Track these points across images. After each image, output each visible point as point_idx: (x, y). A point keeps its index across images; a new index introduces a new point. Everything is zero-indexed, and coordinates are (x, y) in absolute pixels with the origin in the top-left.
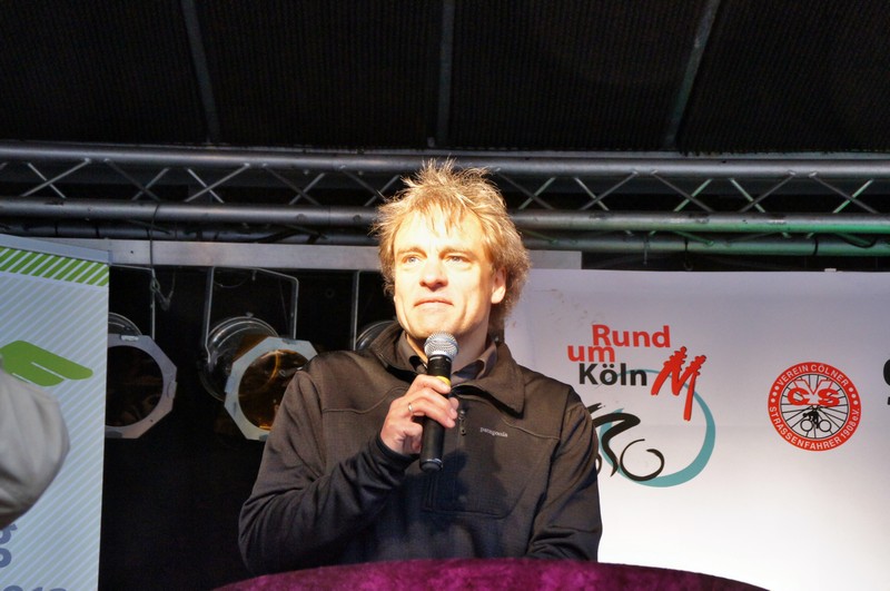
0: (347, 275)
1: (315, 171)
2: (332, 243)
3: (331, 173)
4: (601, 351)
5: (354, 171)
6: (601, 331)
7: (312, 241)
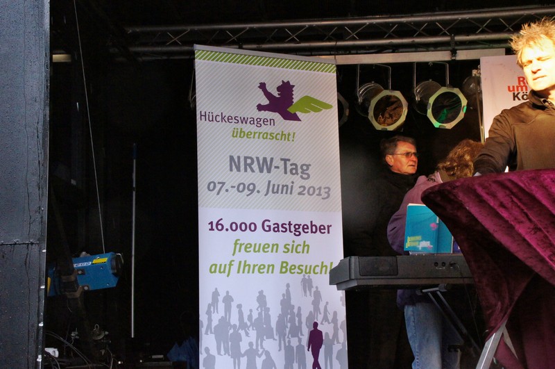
0: (410, 65)
1: (394, 24)
2: (401, 52)
3: (400, 24)
4: (522, 87)
5: (410, 23)
6: (521, 79)
7: (393, 52)
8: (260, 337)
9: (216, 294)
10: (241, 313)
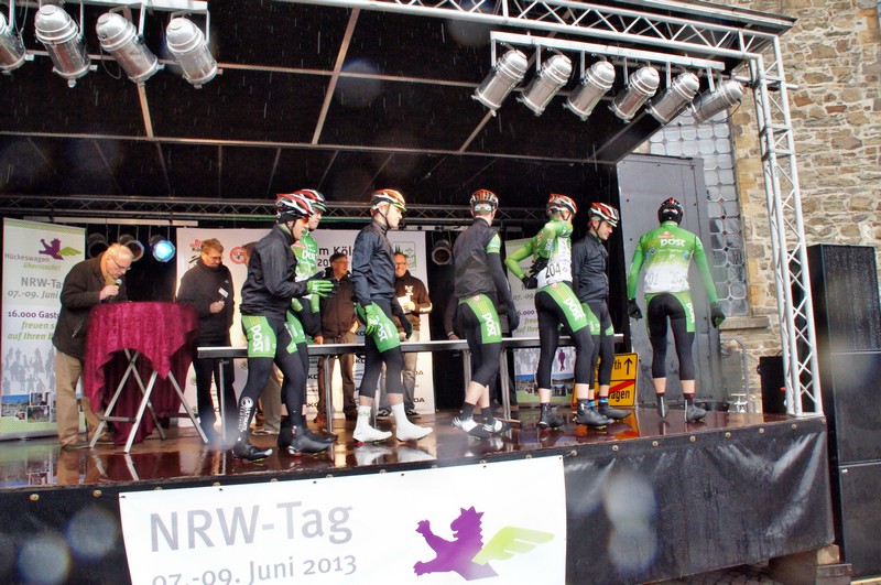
8: (36, 372)
9: (11, 350)
10: (25, 360)
